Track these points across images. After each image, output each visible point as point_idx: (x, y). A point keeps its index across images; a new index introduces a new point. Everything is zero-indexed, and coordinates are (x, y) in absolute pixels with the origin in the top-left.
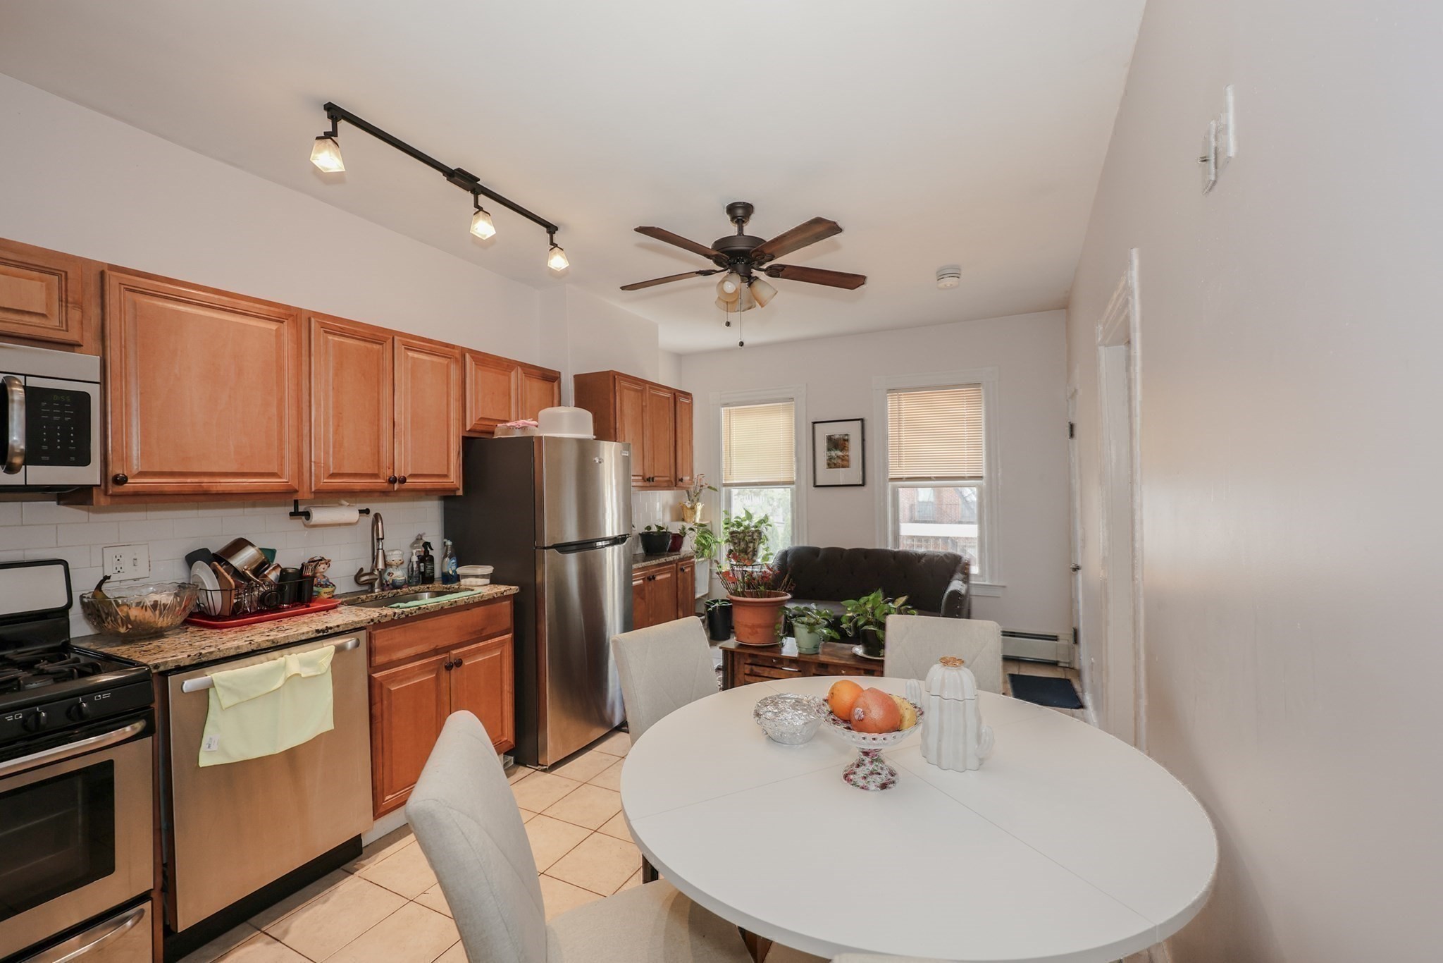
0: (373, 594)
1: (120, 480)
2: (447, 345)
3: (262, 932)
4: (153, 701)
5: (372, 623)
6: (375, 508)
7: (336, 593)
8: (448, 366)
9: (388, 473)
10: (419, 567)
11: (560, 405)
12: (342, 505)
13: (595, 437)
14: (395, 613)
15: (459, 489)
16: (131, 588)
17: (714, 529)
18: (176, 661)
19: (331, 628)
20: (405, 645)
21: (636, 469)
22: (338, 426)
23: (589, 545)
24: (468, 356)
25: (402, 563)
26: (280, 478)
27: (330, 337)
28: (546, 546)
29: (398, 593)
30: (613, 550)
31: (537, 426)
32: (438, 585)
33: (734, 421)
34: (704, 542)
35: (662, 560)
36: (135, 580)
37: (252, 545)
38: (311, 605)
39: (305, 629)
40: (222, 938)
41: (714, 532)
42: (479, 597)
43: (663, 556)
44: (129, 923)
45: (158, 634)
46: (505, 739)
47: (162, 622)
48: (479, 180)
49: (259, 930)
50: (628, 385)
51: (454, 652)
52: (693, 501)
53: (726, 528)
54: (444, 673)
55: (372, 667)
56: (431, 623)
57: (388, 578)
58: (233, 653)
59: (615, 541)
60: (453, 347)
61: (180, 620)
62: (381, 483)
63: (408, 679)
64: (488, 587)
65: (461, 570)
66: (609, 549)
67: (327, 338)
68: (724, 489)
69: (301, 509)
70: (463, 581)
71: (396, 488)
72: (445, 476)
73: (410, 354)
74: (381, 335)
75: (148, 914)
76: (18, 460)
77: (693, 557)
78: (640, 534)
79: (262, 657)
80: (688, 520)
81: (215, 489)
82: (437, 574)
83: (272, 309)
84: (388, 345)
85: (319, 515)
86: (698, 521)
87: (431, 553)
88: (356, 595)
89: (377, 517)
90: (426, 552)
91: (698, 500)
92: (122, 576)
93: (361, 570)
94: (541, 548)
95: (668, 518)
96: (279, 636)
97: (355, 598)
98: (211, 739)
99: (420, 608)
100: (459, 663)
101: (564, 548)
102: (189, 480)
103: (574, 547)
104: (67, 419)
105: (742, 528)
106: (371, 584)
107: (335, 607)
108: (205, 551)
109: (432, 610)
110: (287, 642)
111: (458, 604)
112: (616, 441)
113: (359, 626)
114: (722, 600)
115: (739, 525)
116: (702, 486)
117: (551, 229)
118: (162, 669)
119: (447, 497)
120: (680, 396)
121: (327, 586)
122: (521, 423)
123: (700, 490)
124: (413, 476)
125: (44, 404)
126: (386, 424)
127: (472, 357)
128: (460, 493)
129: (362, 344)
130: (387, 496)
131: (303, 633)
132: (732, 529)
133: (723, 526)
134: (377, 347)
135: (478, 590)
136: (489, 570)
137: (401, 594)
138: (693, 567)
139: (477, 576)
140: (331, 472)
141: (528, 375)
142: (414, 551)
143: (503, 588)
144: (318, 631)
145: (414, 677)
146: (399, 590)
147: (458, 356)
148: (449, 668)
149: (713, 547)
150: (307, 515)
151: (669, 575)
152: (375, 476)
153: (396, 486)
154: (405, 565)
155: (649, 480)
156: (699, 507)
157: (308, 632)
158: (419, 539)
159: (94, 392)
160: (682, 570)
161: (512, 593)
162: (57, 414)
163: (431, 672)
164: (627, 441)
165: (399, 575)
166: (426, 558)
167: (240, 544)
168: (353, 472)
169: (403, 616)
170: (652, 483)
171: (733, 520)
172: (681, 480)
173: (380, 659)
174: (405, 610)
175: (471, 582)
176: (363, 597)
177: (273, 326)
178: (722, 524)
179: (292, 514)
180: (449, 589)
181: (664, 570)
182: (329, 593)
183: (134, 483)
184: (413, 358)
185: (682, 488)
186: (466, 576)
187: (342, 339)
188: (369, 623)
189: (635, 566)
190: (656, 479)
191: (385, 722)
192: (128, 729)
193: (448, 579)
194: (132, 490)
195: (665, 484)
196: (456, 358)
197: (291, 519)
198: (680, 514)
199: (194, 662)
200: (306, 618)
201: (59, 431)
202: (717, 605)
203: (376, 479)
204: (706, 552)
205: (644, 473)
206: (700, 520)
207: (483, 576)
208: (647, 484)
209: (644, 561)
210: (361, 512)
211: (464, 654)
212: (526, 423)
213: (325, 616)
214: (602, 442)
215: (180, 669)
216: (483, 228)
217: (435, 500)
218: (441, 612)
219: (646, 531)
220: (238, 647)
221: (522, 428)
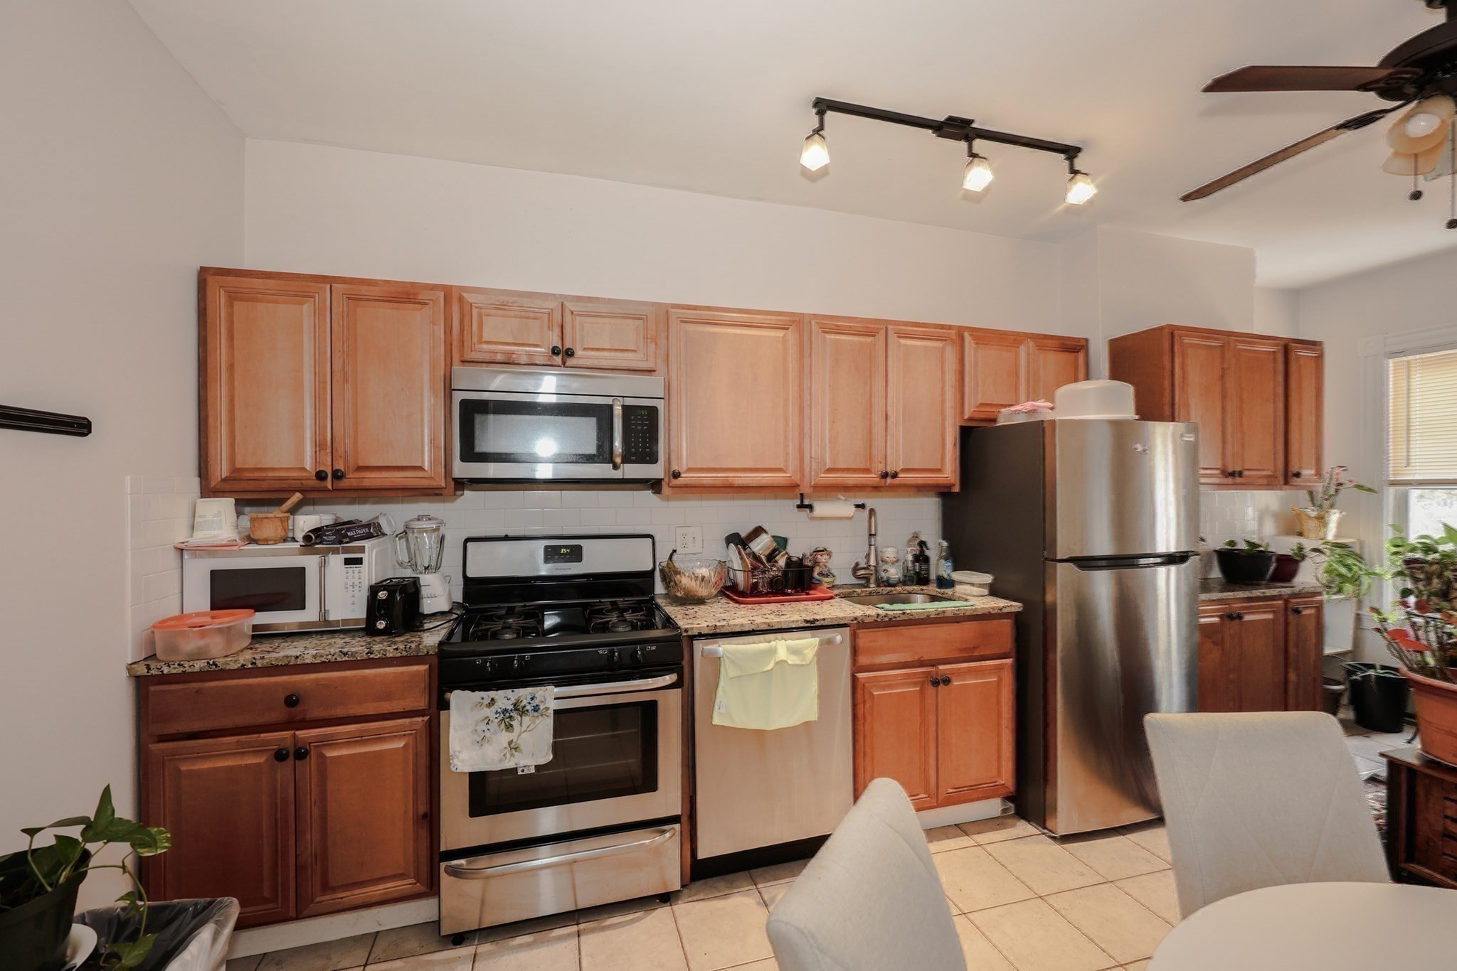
0: (867, 589)
1: (676, 475)
2: (942, 327)
3: (757, 888)
4: (682, 659)
5: (856, 622)
6: (870, 503)
7: (837, 583)
8: (943, 350)
9: (880, 468)
10: (914, 566)
11: (1087, 377)
12: (840, 499)
13: (1137, 417)
14: (878, 615)
15: (954, 485)
16: (690, 561)
17: (1366, 550)
18: (699, 628)
19: (818, 620)
20: (889, 649)
21: (1210, 459)
22: (834, 422)
23: (1130, 561)
24: (966, 335)
25: (897, 561)
26: (785, 473)
27: (828, 336)
28: (1058, 558)
29: (891, 591)
30: (1169, 571)
31: (1052, 409)
32: (933, 589)
33: (1418, 379)
34: (1343, 571)
35: (1257, 593)
36: (694, 554)
37: (766, 532)
38: (811, 592)
39: (796, 617)
40: (729, 877)
41: (1366, 556)
42: (971, 610)
43: (1257, 586)
44: (668, 835)
45: (700, 601)
46: (1003, 782)
47: (702, 591)
48: (972, 121)
49: (756, 885)
50: (1195, 341)
51: (941, 667)
52: (1321, 506)
53: (1396, 553)
54: (930, 690)
55: (856, 668)
56: (915, 631)
57: (883, 574)
58: (738, 629)
59: (1171, 559)
60: (950, 327)
61: (714, 592)
62: (873, 478)
63: (890, 687)
64: (984, 600)
65: (957, 576)
66: (1162, 571)
67: (825, 337)
68: (1392, 490)
69: (806, 502)
70: (958, 588)
71: (888, 482)
72: (939, 471)
73: (903, 341)
74: (872, 326)
75: (678, 833)
76: (618, 460)
77: (1320, 594)
78: (1216, 551)
79: (762, 637)
80: (1312, 535)
81: (737, 483)
82: (933, 576)
83: (780, 318)
84: (881, 336)
85: (821, 509)
86: (1330, 536)
87: (927, 553)
88: (852, 588)
89: (872, 512)
90: (922, 552)
91: (1332, 506)
92: (686, 551)
93: (857, 564)
94: (1053, 560)
95: (1269, 529)
96: (774, 620)
97: (851, 590)
98: (721, 702)
99: (904, 613)
100: (947, 681)
101: (1087, 563)
102: (719, 475)
103: (1104, 563)
104: (645, 428)
105: (1437, 556)
106: (867, 578)
107: (831, 598)
108: (737, 535)
109: (917, 617)
110: (780, 627)
111: (946, 615)
112: (1173, 420)
113: (842, 622)
114: (1383, 668)
115: (1428, 549)
116: (1340, 484)
117: (1071, 152)
118: (690, 633)
119: (944, 493)
120: (1297, 348)
121: (827, 576)
122: (1029, 405)
123: (1337, 491)
124: (904, 470)
125: (633, 417)
126: (878, 419)
127: (971, 335)
128: (957, 489)
129: (856, 338)
130: (879, 491)
131: (793, 621)
132: (1410, 555)
133: (1387, 547)
134: (869, 339)
135: (973, 601)
136: (988, 578)
137: (894, 592)
138: (1319, 608)
139: (973, 585)
140: (827, 467)
141: (1041, 347)
142: (909, 549)
143: (1001, 603)
144: (807, 621)
145: (896, 686)
146: (893, 589)
147: (954, 337)
148: (936, 683)
149: (1366, 580)
150: (810, 507)
151: (1270, 616)
152: (867, 471)
153: (889, 481)
154: (900, 564)
155: (1232, 474)
156: (1334, 517)
157: (797, 621)
158: (915, 536)
159: (660, 405)
160: (1297, 611)
161: (1013, 610)
162: (639, 425)
163: (915, 684)
164: (1193, 420)
165: (894, 573)
166: (922, 558)
167: (758, 531)
168: (846, 467)
169: (887, 619)
170: (1238, 480)
171: (1413, 538)
172: (1298, 475)
173: (863, 660)
174: (888, 612)
175: (965, 590)
176: (859, 590)
177: (780, 334)
178: (1387, 545)
179: (799, 507)
180: (943, 594)
181: (1260, 607)
182: (828, 583)
183: (686, 478)
184: (905, 345)
185: (1299, 487)
186: (961, 583)
187: (838, 337)
188: (852, 620)
189: (1204, 597)
190: (1246, 473)
191: (867, 727)
192: (667, 677)
193: (944, 583)
194: (683, 483)
195: (1265, 481)
196: (952, 340)
197: (799, 511)
198: (1293, 526)
199: (711, 632)
200: (801, 605)
201: (640, 437)
202: (1371, 672)
203: (868, 474)
204: (1348, 587)
205: (1224, 465)
206: (1336, 536)
207: (981, 586)
208: (1230, 480)
209: (1221, 591)
210: (858, 506)
211: (954, 672)
212: (1034, 406)
213: (818, 606)
214: (1150, 423)
215: (700, 636)
216: (979, 178)
217: (932, 497)
218: (927, 621)
219: (1227, 547)
220: (742, 625)
221: (1030, 411)
